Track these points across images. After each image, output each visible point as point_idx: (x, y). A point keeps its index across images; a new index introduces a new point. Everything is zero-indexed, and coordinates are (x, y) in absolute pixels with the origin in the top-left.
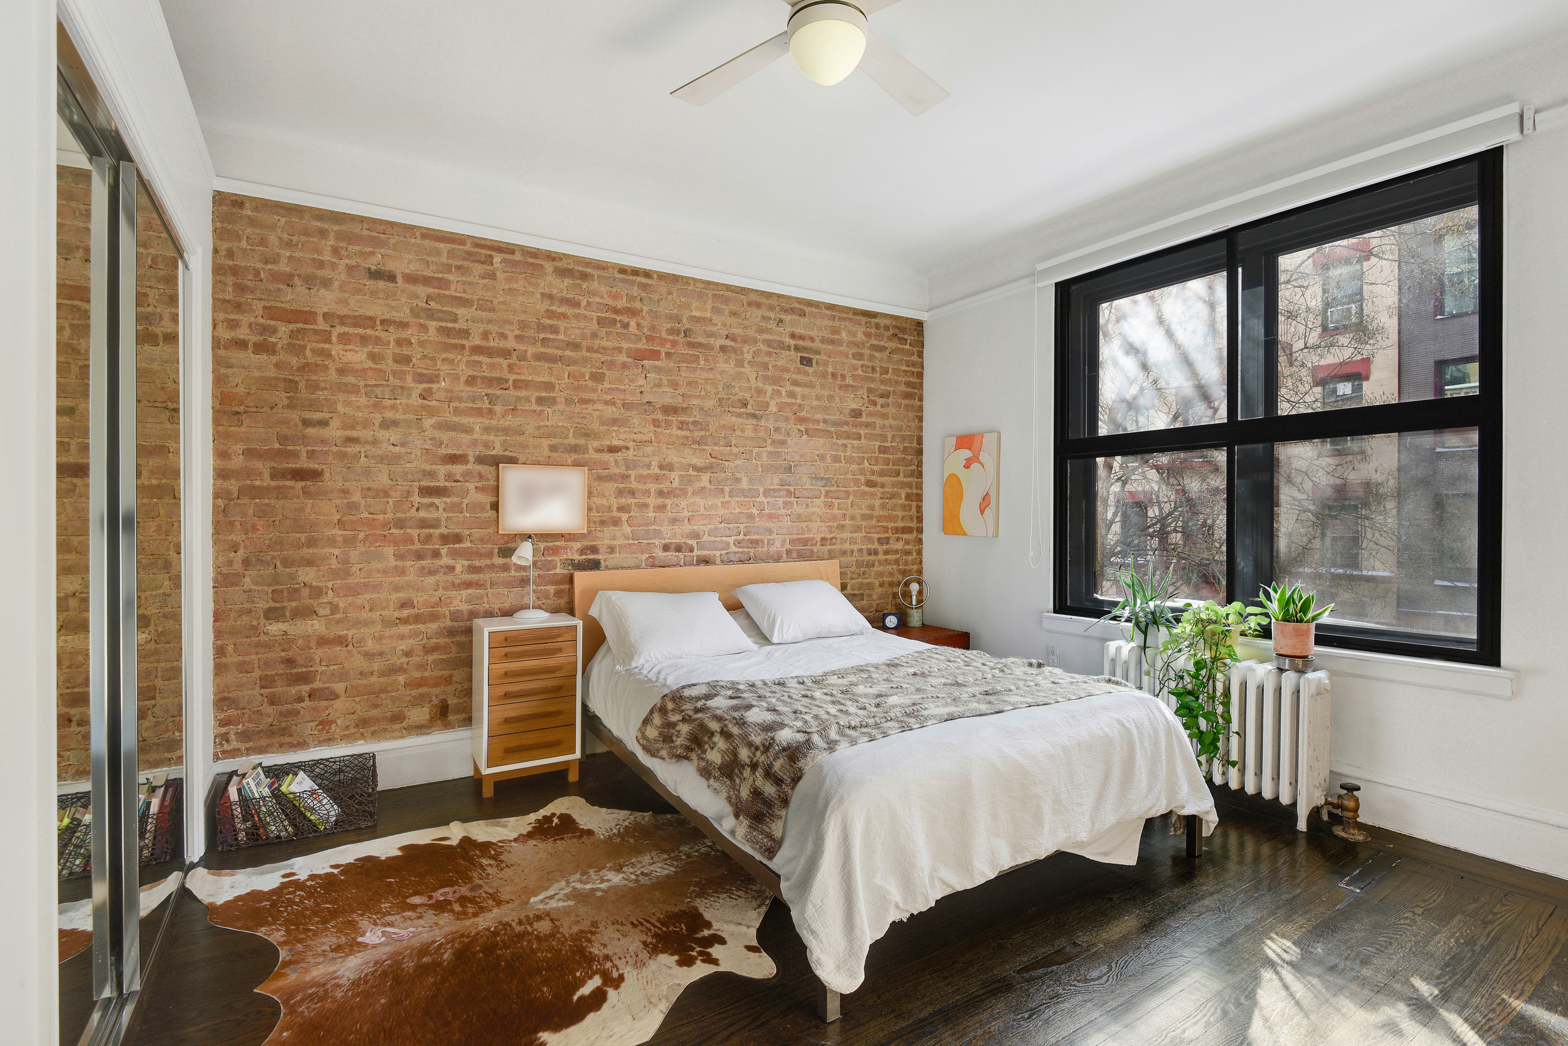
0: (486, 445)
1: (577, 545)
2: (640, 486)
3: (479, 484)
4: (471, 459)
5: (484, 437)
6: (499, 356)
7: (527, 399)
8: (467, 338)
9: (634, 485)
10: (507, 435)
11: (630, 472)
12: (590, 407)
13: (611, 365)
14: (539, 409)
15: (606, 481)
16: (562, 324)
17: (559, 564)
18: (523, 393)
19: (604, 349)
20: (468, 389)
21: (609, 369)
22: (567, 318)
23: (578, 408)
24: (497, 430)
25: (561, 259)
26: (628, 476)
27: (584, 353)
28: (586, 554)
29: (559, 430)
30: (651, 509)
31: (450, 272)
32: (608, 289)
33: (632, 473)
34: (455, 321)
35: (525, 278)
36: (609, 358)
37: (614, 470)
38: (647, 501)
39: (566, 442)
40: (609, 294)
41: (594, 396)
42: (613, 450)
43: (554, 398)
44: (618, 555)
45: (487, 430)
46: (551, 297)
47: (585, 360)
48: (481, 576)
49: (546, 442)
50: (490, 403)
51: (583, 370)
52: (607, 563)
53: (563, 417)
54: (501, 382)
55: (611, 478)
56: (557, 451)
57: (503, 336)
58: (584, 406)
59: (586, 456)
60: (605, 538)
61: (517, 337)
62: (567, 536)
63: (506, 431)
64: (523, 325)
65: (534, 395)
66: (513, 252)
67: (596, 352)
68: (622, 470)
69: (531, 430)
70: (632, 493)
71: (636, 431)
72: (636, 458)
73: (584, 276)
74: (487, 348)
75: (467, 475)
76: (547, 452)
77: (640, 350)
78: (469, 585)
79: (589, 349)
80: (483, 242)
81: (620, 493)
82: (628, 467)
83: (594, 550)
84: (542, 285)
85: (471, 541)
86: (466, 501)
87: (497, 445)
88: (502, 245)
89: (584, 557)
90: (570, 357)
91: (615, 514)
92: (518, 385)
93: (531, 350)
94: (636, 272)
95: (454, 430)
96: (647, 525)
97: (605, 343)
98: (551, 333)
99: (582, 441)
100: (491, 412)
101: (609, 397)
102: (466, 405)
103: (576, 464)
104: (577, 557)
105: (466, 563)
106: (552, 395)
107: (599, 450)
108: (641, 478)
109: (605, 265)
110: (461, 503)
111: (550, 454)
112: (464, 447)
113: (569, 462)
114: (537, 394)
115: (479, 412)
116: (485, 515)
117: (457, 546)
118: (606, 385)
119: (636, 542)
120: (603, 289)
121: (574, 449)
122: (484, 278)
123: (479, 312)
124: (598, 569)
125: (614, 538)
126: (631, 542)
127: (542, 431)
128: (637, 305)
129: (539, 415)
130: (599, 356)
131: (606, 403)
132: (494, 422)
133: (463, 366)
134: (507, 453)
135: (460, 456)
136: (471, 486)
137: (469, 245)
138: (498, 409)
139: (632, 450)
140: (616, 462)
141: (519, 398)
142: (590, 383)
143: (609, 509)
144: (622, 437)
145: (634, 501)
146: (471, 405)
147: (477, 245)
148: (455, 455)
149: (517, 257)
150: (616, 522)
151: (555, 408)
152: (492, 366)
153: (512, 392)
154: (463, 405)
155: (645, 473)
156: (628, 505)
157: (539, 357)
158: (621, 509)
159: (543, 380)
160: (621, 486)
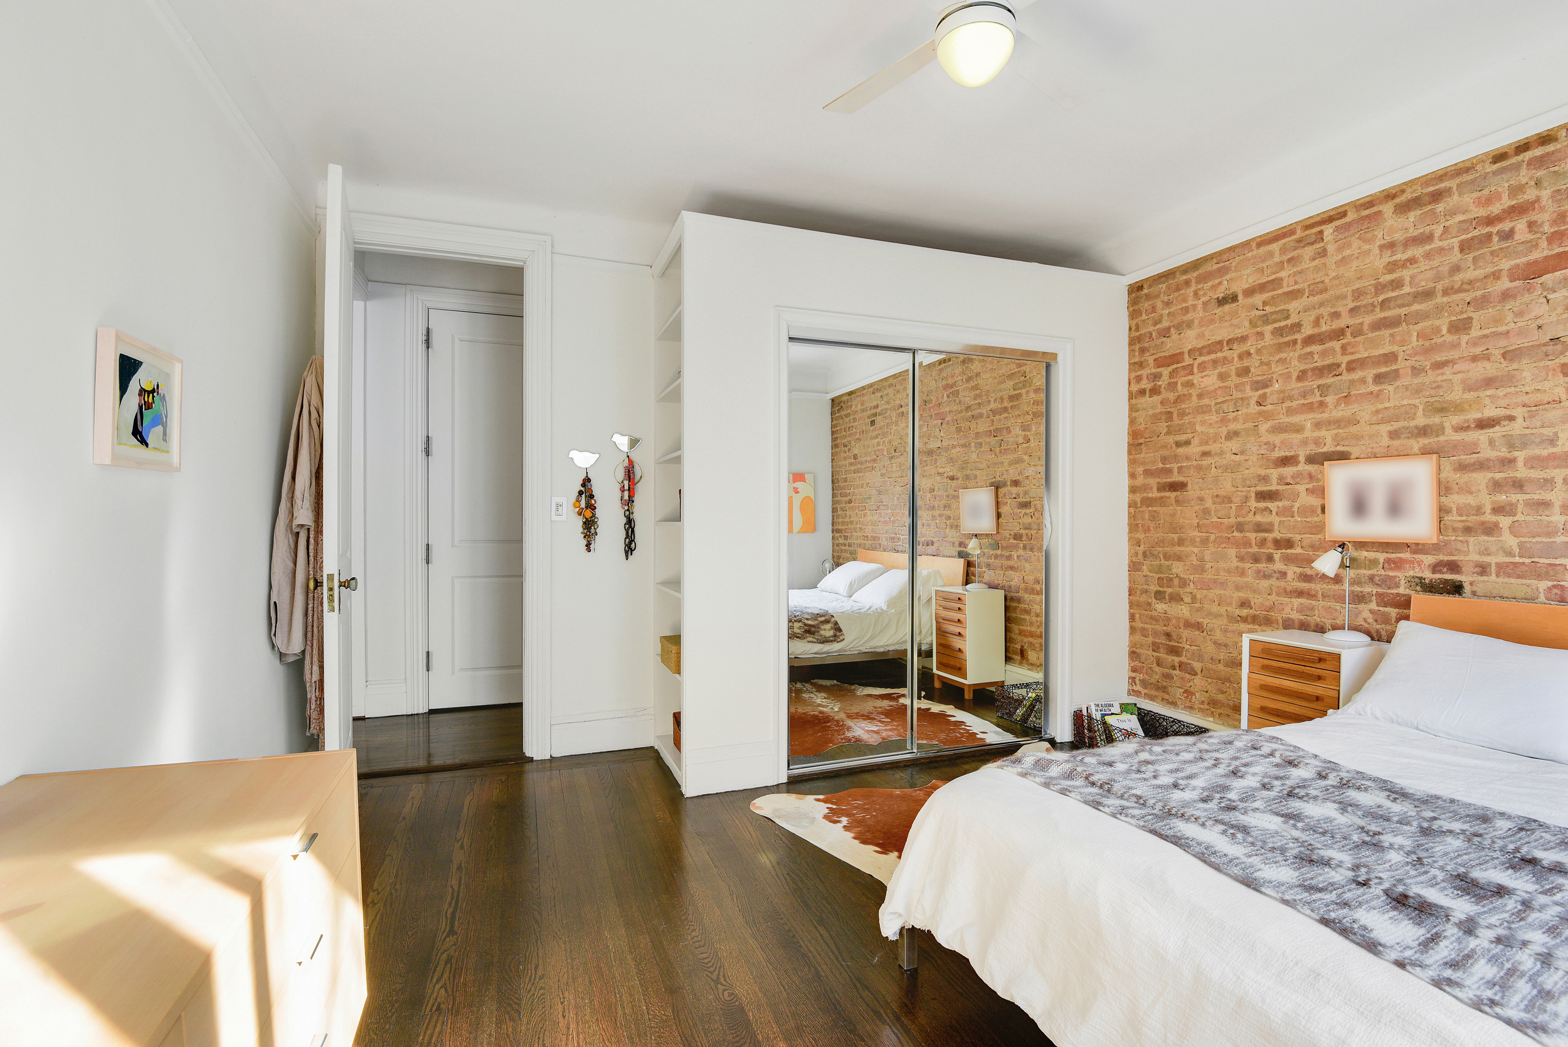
0: (1317, 442)
1: (1429, 559)
2: (1534, 474)
3: (1310, 486)
4: (1302, 459)
5: (1316, 434)
6: (1331, 339)
7: (1363, 381)
8: (1299, 331)
9: (1521, 472)
10: (1339, 427)
11: (1516, 454)
12: (1448, 370)
13: (1483, 302)
14: (1377, 389)
15: (1473, 471)
16: (1406, 274)
17: (1403, 582)
18: (1357, 375)
19: (1470, 283)
20: (1300, 385)
21: (1477, 310)
22: (1416, 262)
23: (1431, 377)
24: (1329, 423)
25: (1403, 191)
26: (1513, 461)
27: (1440, 299)
28: (1441, 572)
29: (1403, 410)
30: (1557, 509)
31: (1282, 269)
32: (1475, 195)
33: (1520, 455)
34: (1287, 318)
35: (1359, 238)
36: (1479, 293)
37: (1487, 453)
38: (1547, 496)
39: (1412, 424)
40: (1479, 202)
41: (1454, 354)
42: (1483, 424)
43: (1397, 371)
44: (1493, 577)
45: (1318, 425)
46: (1392, 245)
47: (1439, 309)
48: (1312, 586)
49: (1385, 429)
50: (1321, 396)
51: (1437, 323)
52: (1475, 588)
53: (1408, 393)
54: (1333, 368)
55: (1482, 466)
56: (1399, 438)
57: (1336, 315)
58: (1440, 371)
59: (1442, 438)
60: (1471, 551)
61: (1352, 310)
62: (1413, 547)
63: (1338, 423)
64: (1358, 294)
65: (1369, 373)
66: (1344, 214)
67: (1460, 290)
68: (1503, 452)
69: (1367, 417)
70: (1518, 485)
71: (1527, 389)
72: (1527, 431)
73: (1437, 197)
74: (1319, 335)
75: (1297, 476)
76: (1385, 441)
77: (1536, 262)
78: (1300, 594)
79: (1445, 292)
80: (1312, 221)
81: (1497, 486)
82: (1511, 446)
83: (1454, 567)
84: (1380, 236)
85: (1302, 547)
86: (1297, 505)
87: (1329, 440)
88: (1332, 213)
89: (1438, 576)
90: (1417, 312)
91: (1489, 517)
92: (1351, 367)
93: (1368, 320)
94: (1523, 147)
95: (1286, 431)
96: (1548, 535)
97: (1470, 274)
98: (1393, 290)
99: (1436, 420)
100: (1322, 404)
101: (1478, 350)
102: (1297, 402)
103: (1425, 452)
104: (1428, 575)
105: (1298, 570)
106: (1394, 367)
107: (1461, 428)
108: (1534, 462)
109: (1468, 164)
110: (1292, 507)
111: (1391, 443)
112: (1295, 448)
113: (1416, 449)
114: (1375, 372)
115: (1310, 408)
116: (1316, 519)
117: (1289, 551)
118: (1475, 333)
119: (1527, 561)
120: (1468, 199)
121: (1423, 431)
122: (1314, 259)
123: (1311, 298)
124: (1460, 594)
125: (1486, 552)
126: (1517, 559)
127: (1380, 416)
128: (1530, 194)
129: (1378, 396)
130: (1462, 295)
131: (1475, 359)
132: (1325, 415)
133: (1295, 362)
134: (1339, 448)
135: (1292, 457)
136: (1301, 488)
137: (1299, 231)
138: (1330, 400)
139: (1520, 420)
140: (1491, 442)
141: (1352, 382)
142: (1450, 338)
143: (1479, 510)
144: (1503, 403)
145: (1521, 497)
146: (1303, 401)
147: (1307, 227)
148: (1286, 457)
149: (1351, 216)
150: (1490, 530)
151: (1398, 383)
152: (1324, 354)
153: (1346, 377)
154: (1295, 404)
155: (1545, 453)
156: (1511, 504)
157: (1377, 326)
158: (1498, 510)
159: (1381, 352)
160: (1498, 476)
